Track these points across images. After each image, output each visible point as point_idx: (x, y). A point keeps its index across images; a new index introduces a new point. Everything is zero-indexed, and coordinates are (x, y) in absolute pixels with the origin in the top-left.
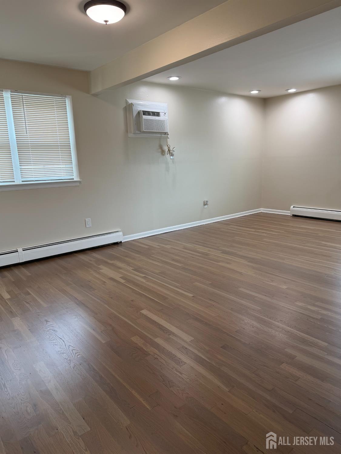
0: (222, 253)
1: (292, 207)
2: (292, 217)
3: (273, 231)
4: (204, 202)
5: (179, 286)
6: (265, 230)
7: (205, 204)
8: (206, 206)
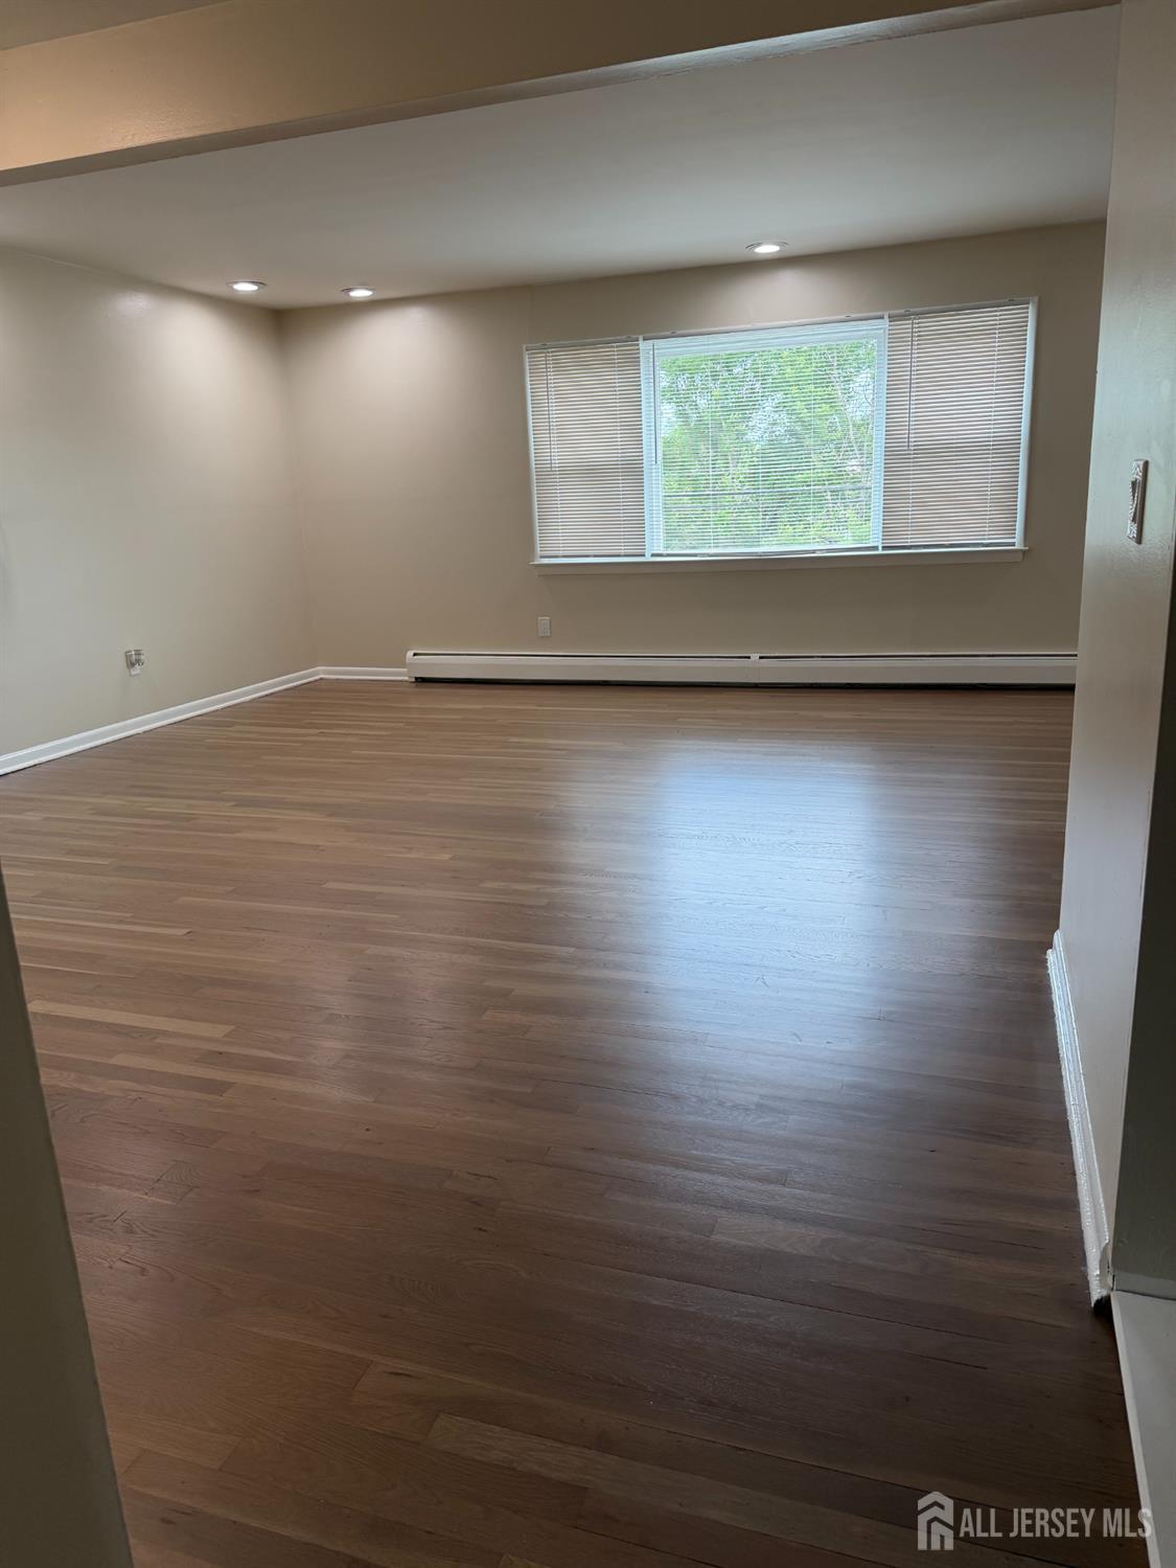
0: (235, 805)
1: (410, 654)
2: (413, 685)
3: (371, 728)
4: (127, 656)
5: (126, 918)
6: (350, 726)
7: (132, 661)
8: (137, 670)
